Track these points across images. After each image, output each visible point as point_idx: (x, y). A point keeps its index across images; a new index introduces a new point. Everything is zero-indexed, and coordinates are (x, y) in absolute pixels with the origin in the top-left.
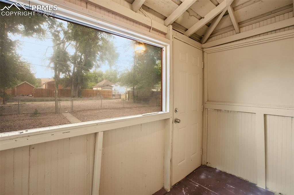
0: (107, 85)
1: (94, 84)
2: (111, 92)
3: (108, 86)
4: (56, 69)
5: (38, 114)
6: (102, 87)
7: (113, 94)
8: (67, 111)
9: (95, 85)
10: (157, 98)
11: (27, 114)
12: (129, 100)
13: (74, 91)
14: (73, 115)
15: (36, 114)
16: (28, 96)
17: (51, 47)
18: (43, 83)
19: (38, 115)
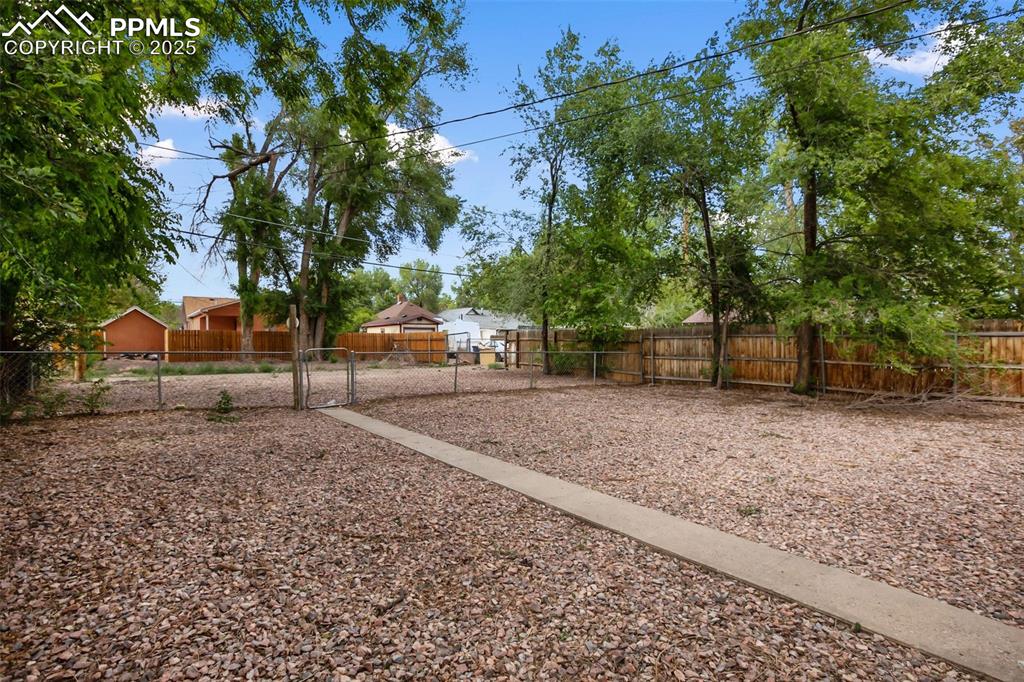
0: (420, 319)
1: (367, 315)
2: (442, 340)
3: (424, 322)
4: (242, 256)
5: (232, 409)
6: (400, 325)
7: (453, 347)
8: (332, 403)
9: (370, 320)
10: (646, 355)
11: (192, 410)
12: (518, 366)
13: (308, 336)
14: (370, 415)
15: (227, 411)
16: (146, 357)
17: (223, 177)
18: (192, 314)
19: (232, 414)
